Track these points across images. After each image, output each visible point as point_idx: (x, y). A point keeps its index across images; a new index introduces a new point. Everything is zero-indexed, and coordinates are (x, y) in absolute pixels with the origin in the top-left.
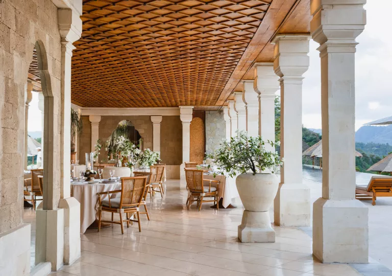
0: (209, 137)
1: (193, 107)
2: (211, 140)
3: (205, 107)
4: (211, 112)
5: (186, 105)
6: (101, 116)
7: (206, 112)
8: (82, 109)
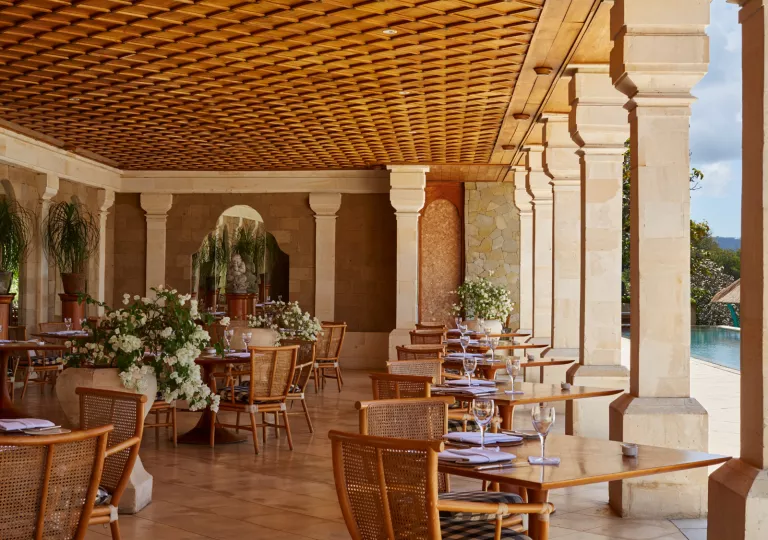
0: (476, 254)
1: (426, 169)
2: (479, 262)
3: (463, 168)
4: (479, 184)
5: (407, 161)
6: (175, 195)
7: (468, 185)
8: (122, 176)
